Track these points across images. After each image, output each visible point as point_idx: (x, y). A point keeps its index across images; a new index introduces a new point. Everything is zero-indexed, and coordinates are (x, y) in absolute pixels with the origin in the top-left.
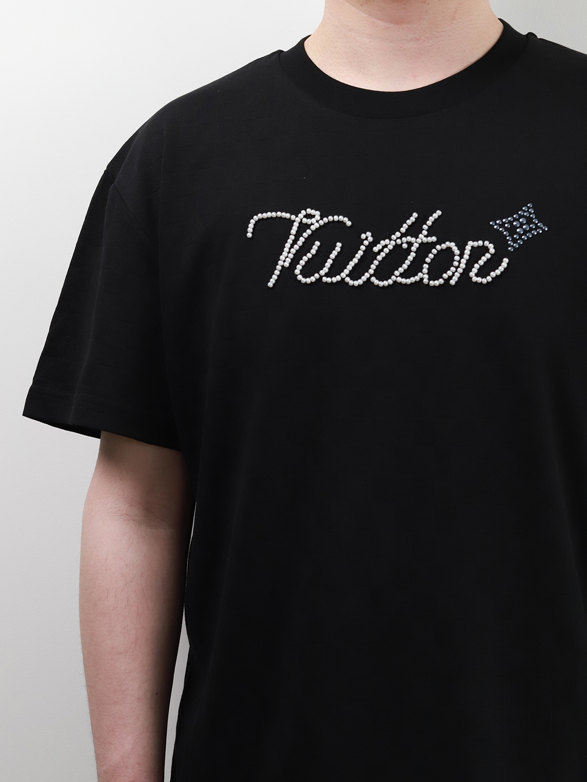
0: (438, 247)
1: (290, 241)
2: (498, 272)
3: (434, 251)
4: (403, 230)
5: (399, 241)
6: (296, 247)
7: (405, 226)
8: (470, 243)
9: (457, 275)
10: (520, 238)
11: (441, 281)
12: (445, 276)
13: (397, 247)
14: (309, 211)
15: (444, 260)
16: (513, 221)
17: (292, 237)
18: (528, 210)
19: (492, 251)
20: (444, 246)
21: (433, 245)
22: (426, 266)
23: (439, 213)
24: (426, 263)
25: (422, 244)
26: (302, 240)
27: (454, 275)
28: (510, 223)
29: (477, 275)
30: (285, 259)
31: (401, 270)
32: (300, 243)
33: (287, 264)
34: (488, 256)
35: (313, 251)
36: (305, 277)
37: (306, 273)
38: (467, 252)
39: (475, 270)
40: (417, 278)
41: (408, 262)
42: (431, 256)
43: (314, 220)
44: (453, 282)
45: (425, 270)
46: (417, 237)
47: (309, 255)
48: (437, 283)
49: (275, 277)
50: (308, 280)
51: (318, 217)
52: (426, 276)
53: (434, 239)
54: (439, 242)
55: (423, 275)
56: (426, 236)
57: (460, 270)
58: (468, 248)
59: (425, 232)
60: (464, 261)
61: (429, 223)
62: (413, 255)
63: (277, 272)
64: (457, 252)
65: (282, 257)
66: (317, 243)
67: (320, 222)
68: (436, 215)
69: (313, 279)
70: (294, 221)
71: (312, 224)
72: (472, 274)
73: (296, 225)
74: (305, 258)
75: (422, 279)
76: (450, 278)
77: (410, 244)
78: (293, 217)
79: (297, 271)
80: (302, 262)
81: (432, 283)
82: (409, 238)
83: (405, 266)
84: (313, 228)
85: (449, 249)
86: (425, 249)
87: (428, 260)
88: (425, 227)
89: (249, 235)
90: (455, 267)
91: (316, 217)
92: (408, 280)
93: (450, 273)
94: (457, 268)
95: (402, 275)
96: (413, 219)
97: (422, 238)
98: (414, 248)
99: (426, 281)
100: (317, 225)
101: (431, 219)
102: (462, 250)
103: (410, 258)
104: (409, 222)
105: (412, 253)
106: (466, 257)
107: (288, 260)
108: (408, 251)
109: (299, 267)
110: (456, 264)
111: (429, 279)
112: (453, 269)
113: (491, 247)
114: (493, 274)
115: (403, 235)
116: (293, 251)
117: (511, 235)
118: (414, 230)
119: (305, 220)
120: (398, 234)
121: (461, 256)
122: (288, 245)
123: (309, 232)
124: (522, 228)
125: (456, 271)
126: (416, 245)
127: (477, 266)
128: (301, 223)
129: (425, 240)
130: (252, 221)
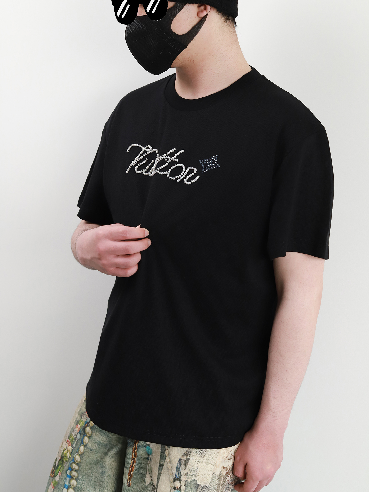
0: (178, 165)
1: (138, 156)
2: (194, 181)
3: (176, 165)
4: (168, 153)
5: (164, 157)
6: (139, 159)
7: (169, 152)
8: (189, 168)
9: (181, 179)
10: (208, 169)
11: (174, 179)
12: (176, 177)
13: (163, 159)
14: (149, 146)
15: (178, 171)
16: (208, 161)
17: (139, 155)
18: (215, 158)
19: (195, 172)
20: (180, 165)
21: (176, 163)
22: (170, 170)
23: (183, 151)
24: (171, 169)
25: (172, 161)
26: (142, 157)
27: (179, 178)
28: (207, 162)
29: (187, 181)
30: (134, 163)
31: (160, 168)
32: (141, 158)
33: (133, 165)
34: (193, 174)
35: (144, 162)
36: (137, 171)
37: (138, 169)
38: (187, 171)
39: (187, 179)
40: (165, 173)
41: (164, 166)
42: (174, 167)
43: (149, 150)
44: (178, 181)
45: (169, 171)
46: (171, 158)
47: (142, 163)
48: (172, 178)
49: (129, 169)
50: (138, 172)
51: (151, 149)
52: (169, 174)
53: (177, 160)
54: (179, 163)
55: (168, 173)
56: (175, 158)
57: (183, 177)
58: (188, 169)
59: (175, 157)
60: (185, 174)
61: (178, 154)
62: (167, 164)
63: (130, 167)
64: (184, 170)
65: (133, 162)
66: (147, 159)
67: (151, 151)
68: (181, 151)
69: (140, 172)
70: (143, 149)
71: (148, 152)
72: (185, 180)
73: (143, 151)
74: (140, 164)
75: (167, 174)
76: (178, 179)
77: (168, 159)
78: (143, 148)
79: (136, 168)
80: (139, 165)
81: (170, 178)
82: (169, 157)
83: (162, 167)
84: (148, 153)
85: (182, 167)
86: (173, 163)
87: (172, 168)
88: (176, 155)
89: (128, 151)
90: (181, 175)
91: (150, 149)
92: (161, 173)
93: (178, 177)
94: (182, 176)
95: (160, 170)
96: (173, 150)
97: (173, 159)
98: (168, 162)
99: (168, 176)
100: (149, 152)
101: (179, 152)
102: (186, 169)
103: (166, 165)
104: (171, 151)
105: (167, 163)
106: (186, 173)
107: (135, 163)
108: (166, 162)
109: (137, 167)
110: (182, 174)
111: (170, 176)
112: (180, 176)
113: (196, 170)
114: (192, 181)
115: (167, 155)
116: (138, 160)
117: (205, 167)
118: (171, 155)
119: (146, 150)
120: (165, 155)
121: (185, 172)
122: (137, 158)
123: (146, 154)
124: (210, 165)
125: (181, 177)
126: (170, 161)
127: (188, 177)
128: (145, 150)
129: (174, 160)
130: (131, 146)
